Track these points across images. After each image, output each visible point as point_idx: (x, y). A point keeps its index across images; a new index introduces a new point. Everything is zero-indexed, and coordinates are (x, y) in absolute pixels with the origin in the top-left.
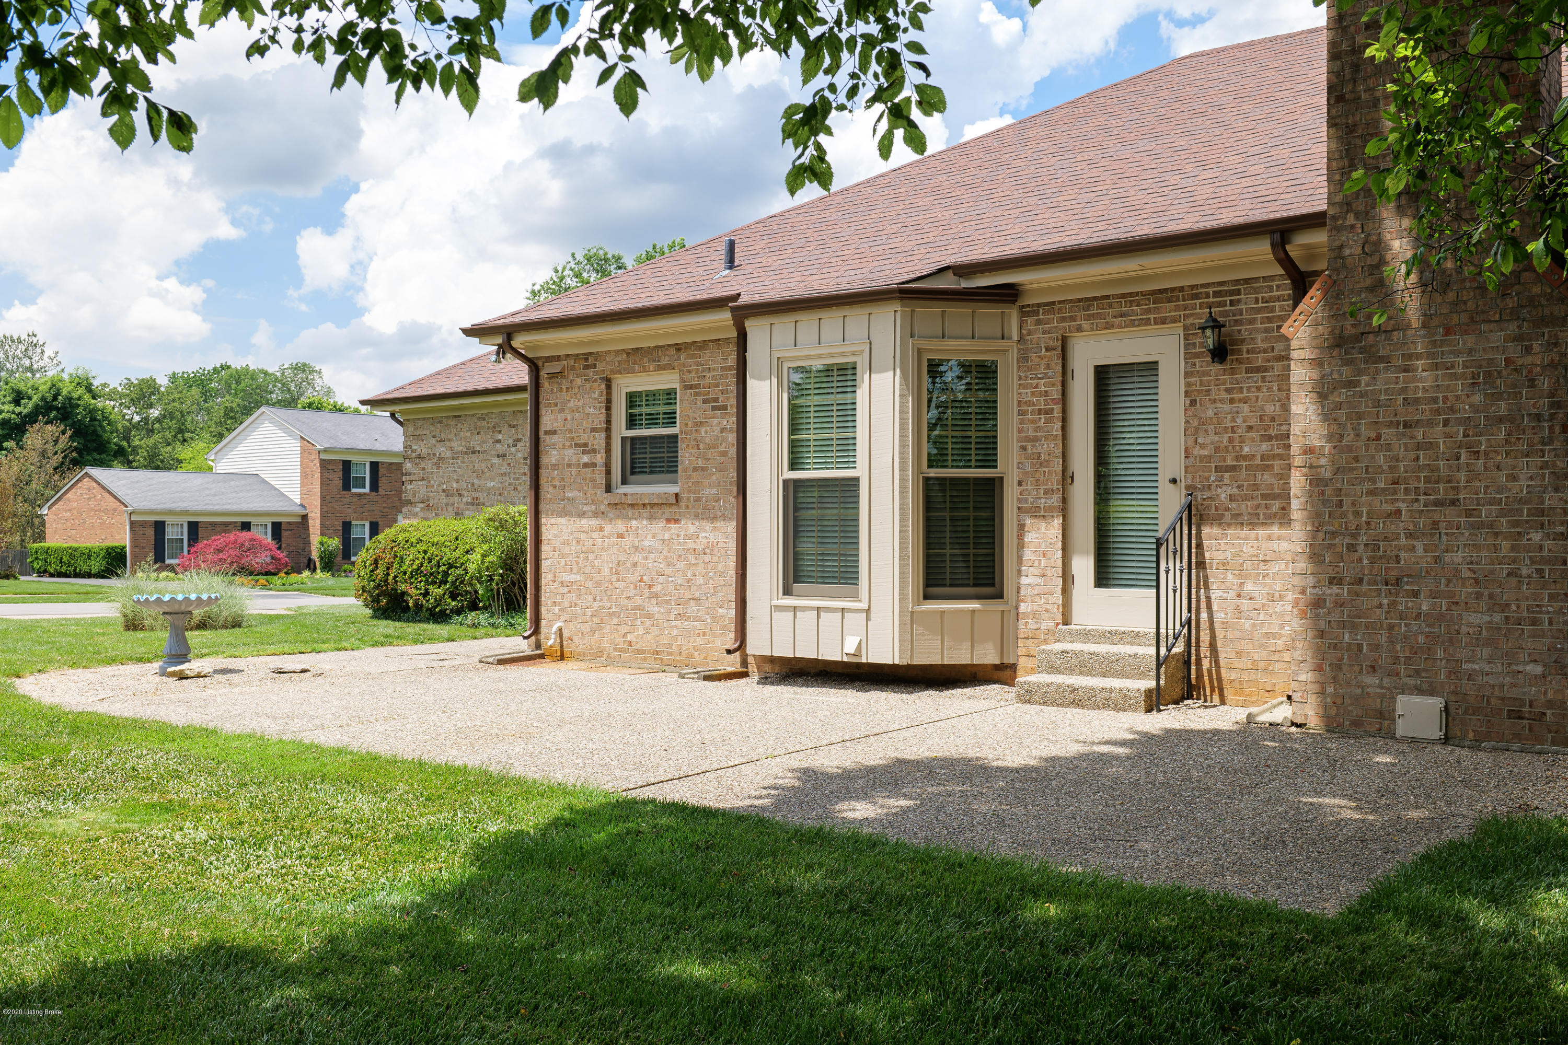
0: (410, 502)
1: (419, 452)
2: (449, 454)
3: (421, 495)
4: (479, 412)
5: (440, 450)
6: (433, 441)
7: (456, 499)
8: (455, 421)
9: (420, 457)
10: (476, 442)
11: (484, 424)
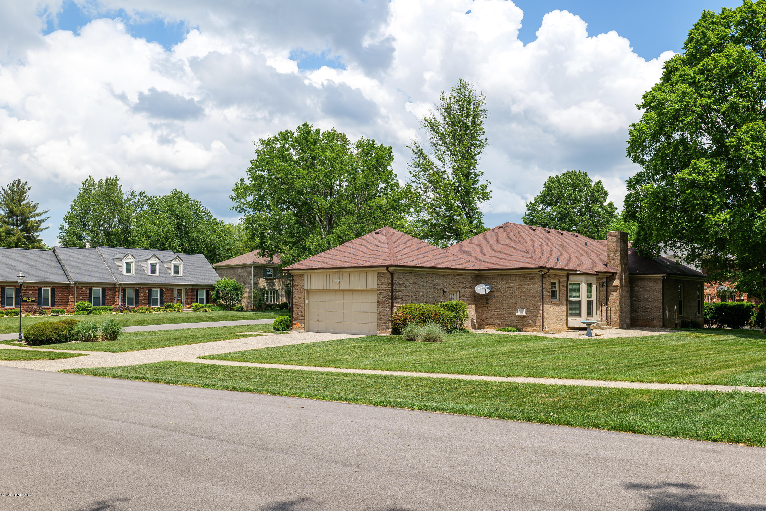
0: (396, 298)
1: (399, 282)
2: (408, 284)
3: (400, 296)
4: (417, 272)
5: (406, 282)
6: (404, 279)
7: (411, 298)
8: (410, 274)
9: (400, 284)
10: (416, 281)
11: (418, 276)
